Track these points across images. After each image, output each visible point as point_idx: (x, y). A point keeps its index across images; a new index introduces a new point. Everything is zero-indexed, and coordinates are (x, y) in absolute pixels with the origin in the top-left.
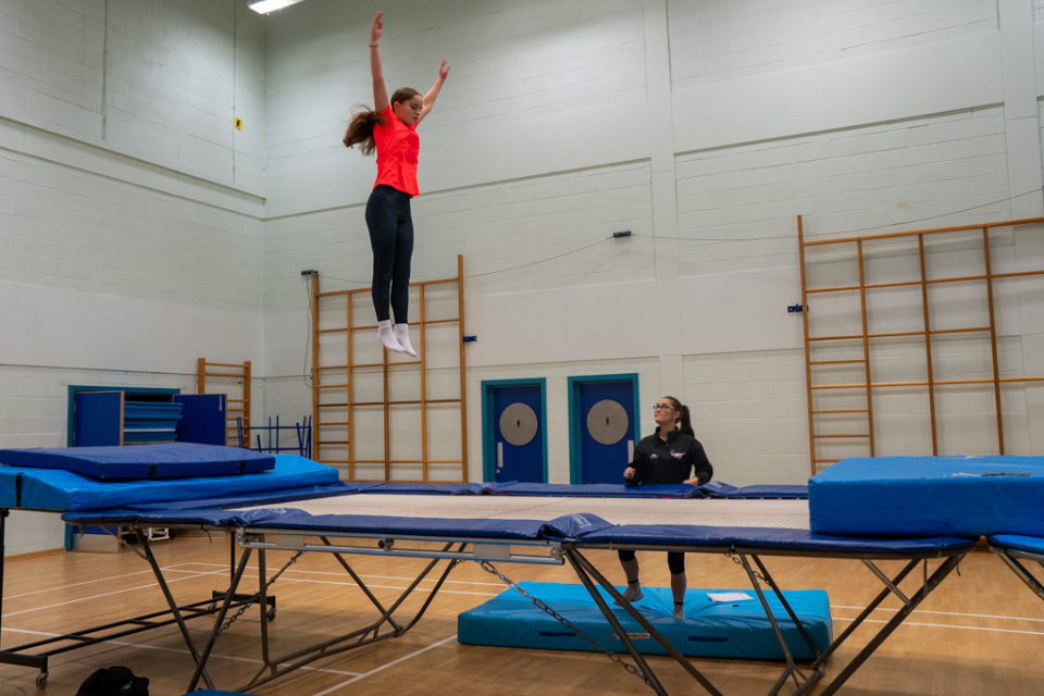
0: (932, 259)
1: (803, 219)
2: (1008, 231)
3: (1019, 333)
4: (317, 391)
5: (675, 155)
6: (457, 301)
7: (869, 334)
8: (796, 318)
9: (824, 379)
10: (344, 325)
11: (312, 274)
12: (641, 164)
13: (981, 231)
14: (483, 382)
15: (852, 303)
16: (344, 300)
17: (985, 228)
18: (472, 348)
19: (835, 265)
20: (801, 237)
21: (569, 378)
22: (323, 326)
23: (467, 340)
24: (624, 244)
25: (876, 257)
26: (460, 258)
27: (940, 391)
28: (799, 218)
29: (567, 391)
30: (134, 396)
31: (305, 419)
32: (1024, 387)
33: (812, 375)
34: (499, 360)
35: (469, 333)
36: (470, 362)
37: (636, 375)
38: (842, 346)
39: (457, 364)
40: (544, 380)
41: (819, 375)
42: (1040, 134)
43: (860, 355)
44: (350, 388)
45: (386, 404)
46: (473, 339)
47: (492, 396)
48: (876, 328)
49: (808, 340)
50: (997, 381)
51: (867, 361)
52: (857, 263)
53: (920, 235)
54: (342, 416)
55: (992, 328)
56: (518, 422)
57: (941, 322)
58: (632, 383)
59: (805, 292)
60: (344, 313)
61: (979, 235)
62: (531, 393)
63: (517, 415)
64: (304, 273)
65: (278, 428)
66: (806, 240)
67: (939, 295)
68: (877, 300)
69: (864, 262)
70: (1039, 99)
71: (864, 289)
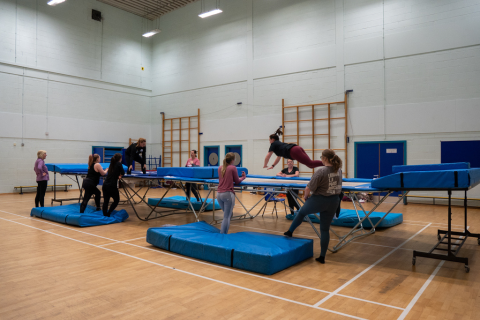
0: (316, 113)
3: (336, 136)
4: (164, 148)
5: (254, 79)
6: (197, 122)
7: (299, 135)
10: (170, 129)
11: (163, 113)
12: (244, 82)
14: (204, 146)
15: (295, 125)
16: (170, 121)
17: (329, 104)
18: (202, 136)
19: (291, 114)
20: (283, 105)
21: (225, 146)
22: (166, 129)
23: (200, 134)
24: (240, 106)
25: (302, 112)
26: (199, 110)
27: (316, 152)
28: (283, 100)
29: (224, 149)
30: (107, 149)
31: (160, 156)
34: (209, 140)
35: (201, 132)
36: (201, 140)
37: (242, 145)
38: (292, 138)
39: (197, 141)
40: (219, 146)
42: (344, 76)
43: (296, 141)
44: (171, 147)
45: (180, 152)
46: (202, 134)
47: (207, 150)
48: (301, 133)
52: (296, 114)
53: (313, 106)
54: (169, 156)
55: (329, 134)
56: (213, 158)
57: (318, 132)
58: (240, 148)
59: (283, 122)
60: (170, 125)
61: (327, 106)
62: (216, 150)
63: (213, 155)
64: (161, 113)
65: (151, 159)
66: (285, 106)
67: (318, 124)
68: (302, 125)
69: (299, 113)
70: (345, 65)
71: (298, 122)
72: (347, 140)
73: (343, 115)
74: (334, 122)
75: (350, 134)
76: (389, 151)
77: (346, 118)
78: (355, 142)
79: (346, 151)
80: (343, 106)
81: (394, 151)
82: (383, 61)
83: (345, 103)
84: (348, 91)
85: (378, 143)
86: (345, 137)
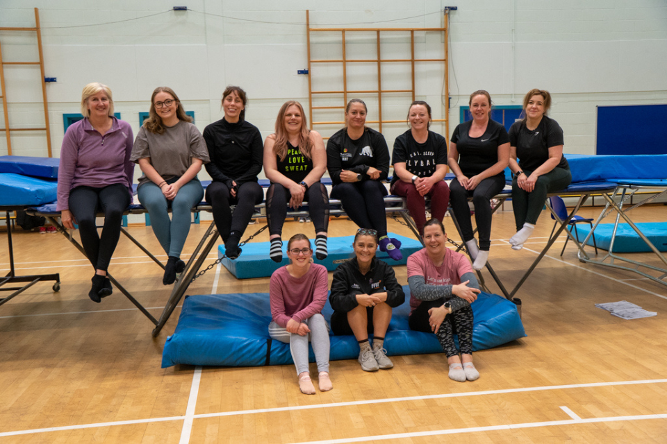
0: (383, 47)
1: (310, 12)
2: (422, 34)
6: (33, 47)
7: (348, 90)
8: (303, 78)
9: (320, 118)
13: (410, 32)
14: (64, 115)
15: (337, 70)
17: (412, 31)
18: (52, 87)
19: (327, 45)
20: (308, 25)
21: (140, 113)
23: (48, 80)
24: (182, 16)
25: (352, 42)
26: (36, 10)
28: (307, 11)
33: (313, 116)
35: (49, 75)
36: (52, 98)
37: (193, 113)
38: (330, 98)
39: (40, 100)
40: (118, 114)
41: (316, 115)
43: (342, 104)
46: (53, 80)
48: (352, 87)
49: (311, 93)
52: (341, 45)
53: (378, 31)
55: (413, 91)
57: (386, 86)
59: (309, 62)
61: (408, 35)
67: (386, 68)
68: (353, 70)
69: (346, 45)
71: (345, 62)
72: (448, 100)
73: (439, 54)
74: (420, 68)
75: (452, 92)
77: (445, 61)
78: (460, 108)
79: (446, 123)
80: (438, 37)
83: (444, 31)
84: (449, 7)
85: (501, 108)
86: (444, 97)
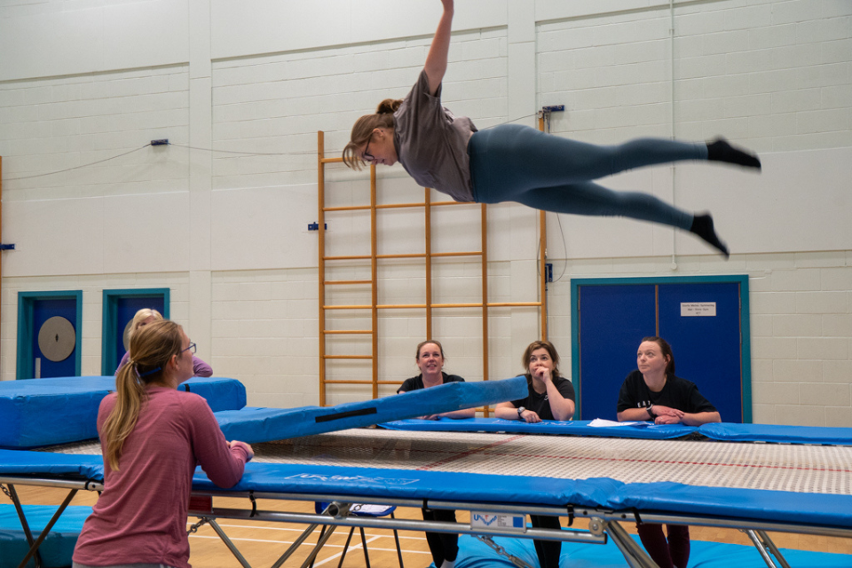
1: (326, 135)
3: (508, 259)
5: (213, 61)
7: (378, 255)
8: (315, 235)
9: (337, 299)
12: (180, 69)
14: (19, 293)
15: (363, 222)
18: (9, 256)
19: (351, 184)
20: (321, 153)
21: (104, 291)
23: (4, 248)
24: (162, 153)
27: (439, 314)
28: (321, 134)
29: (101, 305)
32: (510, 312)
33: (327, 295)
34: (36, 270)
36: (8, 271)
37: (168, 290)
38: (355, 266)
40: (80, 292)
41: (334, 295)
42: (536, 59)
43: (368, 276)
46: (10, 247)
47: (31, 309)
48: (386, 249)
49: (323, 259)
50: (485, 306)
51: (374, 282)
52: (369, 183)
55: (484, 253)
56: (57, 337)
57: (443, 245)
58: (163, 299)
59: (322, 211)
62: (68, 305)
63: (54, 326)
66: (327, 157)
67: (443, 217)
68: (389, 221)
69: (377, 181)
70: (537, 23)
71: (375, 209)
72: (547, 272)
75: (555, 253)
76: (688, 310)
78: (573, 281)
79: (544, 308)
81: (708, 309)
82: (668, 11)
84: (549, 108)
85: (652, 282)
86: (540, 263)
